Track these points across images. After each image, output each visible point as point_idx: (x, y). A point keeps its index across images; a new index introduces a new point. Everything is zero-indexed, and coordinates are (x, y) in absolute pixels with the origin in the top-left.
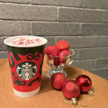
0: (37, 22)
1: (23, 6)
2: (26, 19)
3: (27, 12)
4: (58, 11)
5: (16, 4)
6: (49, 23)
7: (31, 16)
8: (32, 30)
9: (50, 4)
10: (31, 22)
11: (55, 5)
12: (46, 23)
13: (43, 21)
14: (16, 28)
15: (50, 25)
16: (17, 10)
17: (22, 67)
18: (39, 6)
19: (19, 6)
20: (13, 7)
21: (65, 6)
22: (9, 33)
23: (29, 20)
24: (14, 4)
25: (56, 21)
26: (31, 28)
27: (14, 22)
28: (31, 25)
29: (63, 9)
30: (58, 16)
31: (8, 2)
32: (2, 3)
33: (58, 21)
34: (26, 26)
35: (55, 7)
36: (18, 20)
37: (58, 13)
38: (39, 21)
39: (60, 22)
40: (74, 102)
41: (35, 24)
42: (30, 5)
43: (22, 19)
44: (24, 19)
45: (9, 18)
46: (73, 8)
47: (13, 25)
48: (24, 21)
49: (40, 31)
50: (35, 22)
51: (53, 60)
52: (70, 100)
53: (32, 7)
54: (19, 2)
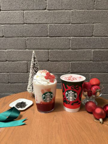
0: (75, 62)
1: (65, 51)
2: (67, 60)
3: (68, 55)
4: (92, 53)
5: (60, 50)
6: (84, 63)
7: (71, 58)
8: (71, 68)
9: (85, 48)
10: (70, 62)
11: (90, 49)
12: (82, 63)
13: (80, 61)
14: (60, 67)
15: (86, 64)
16: (61, 54)
17: (68, 93)
18: (77, 50)
19: (62, 51)
20: (58, 52)
21: (99, 49)
22: (54, 70)
23: (69, 61)
24: (59, 50)
25: (91, 61)
26: (70, 66)
27: (58, 63)
28: (70, 64)
29: (97, 51)
30: (92, 57)
31: (55, 49)
32: (51, 50)
33: (92, 61)
34: (66, 66)
35: (90, 50)
36: (61, 61)
37: (92, 55)
38: (77, 61)
39: (94, 61)
40: (101, 121)
41: (74, 63)
42: (70, 50)
43: (64, 60)
44: (65, 60)
45: (55, 60)
46: (106, 50)
47: (57, 65)
48: (65, 62)
49: (77, 69)
50: (73, 62)
51: (87, 92)
52: (98, 120)
53: (72, 51)
54: (62, 48)
